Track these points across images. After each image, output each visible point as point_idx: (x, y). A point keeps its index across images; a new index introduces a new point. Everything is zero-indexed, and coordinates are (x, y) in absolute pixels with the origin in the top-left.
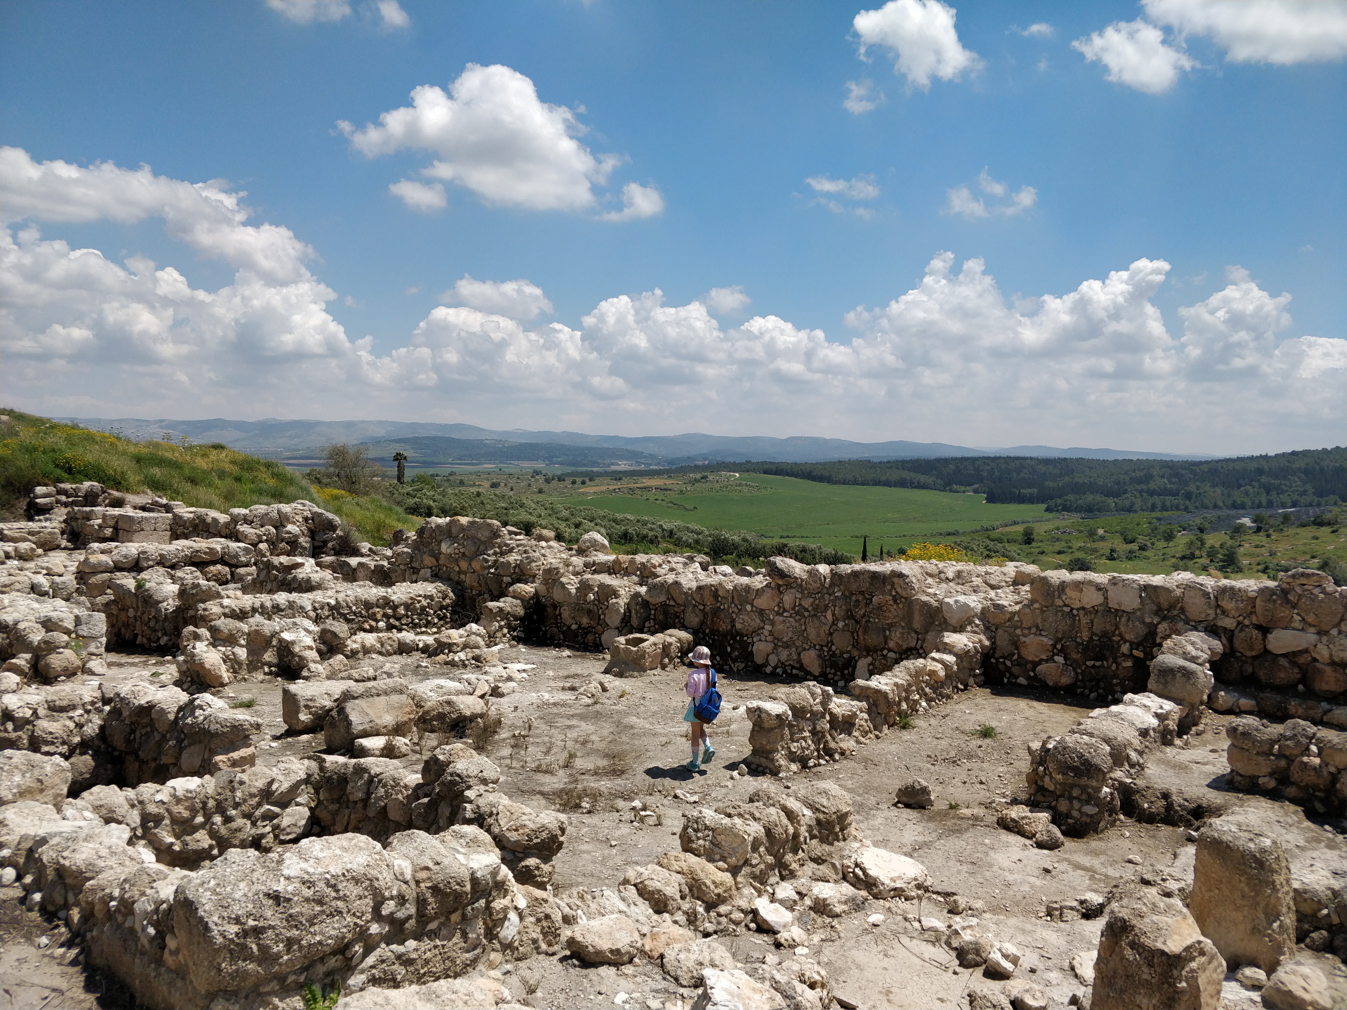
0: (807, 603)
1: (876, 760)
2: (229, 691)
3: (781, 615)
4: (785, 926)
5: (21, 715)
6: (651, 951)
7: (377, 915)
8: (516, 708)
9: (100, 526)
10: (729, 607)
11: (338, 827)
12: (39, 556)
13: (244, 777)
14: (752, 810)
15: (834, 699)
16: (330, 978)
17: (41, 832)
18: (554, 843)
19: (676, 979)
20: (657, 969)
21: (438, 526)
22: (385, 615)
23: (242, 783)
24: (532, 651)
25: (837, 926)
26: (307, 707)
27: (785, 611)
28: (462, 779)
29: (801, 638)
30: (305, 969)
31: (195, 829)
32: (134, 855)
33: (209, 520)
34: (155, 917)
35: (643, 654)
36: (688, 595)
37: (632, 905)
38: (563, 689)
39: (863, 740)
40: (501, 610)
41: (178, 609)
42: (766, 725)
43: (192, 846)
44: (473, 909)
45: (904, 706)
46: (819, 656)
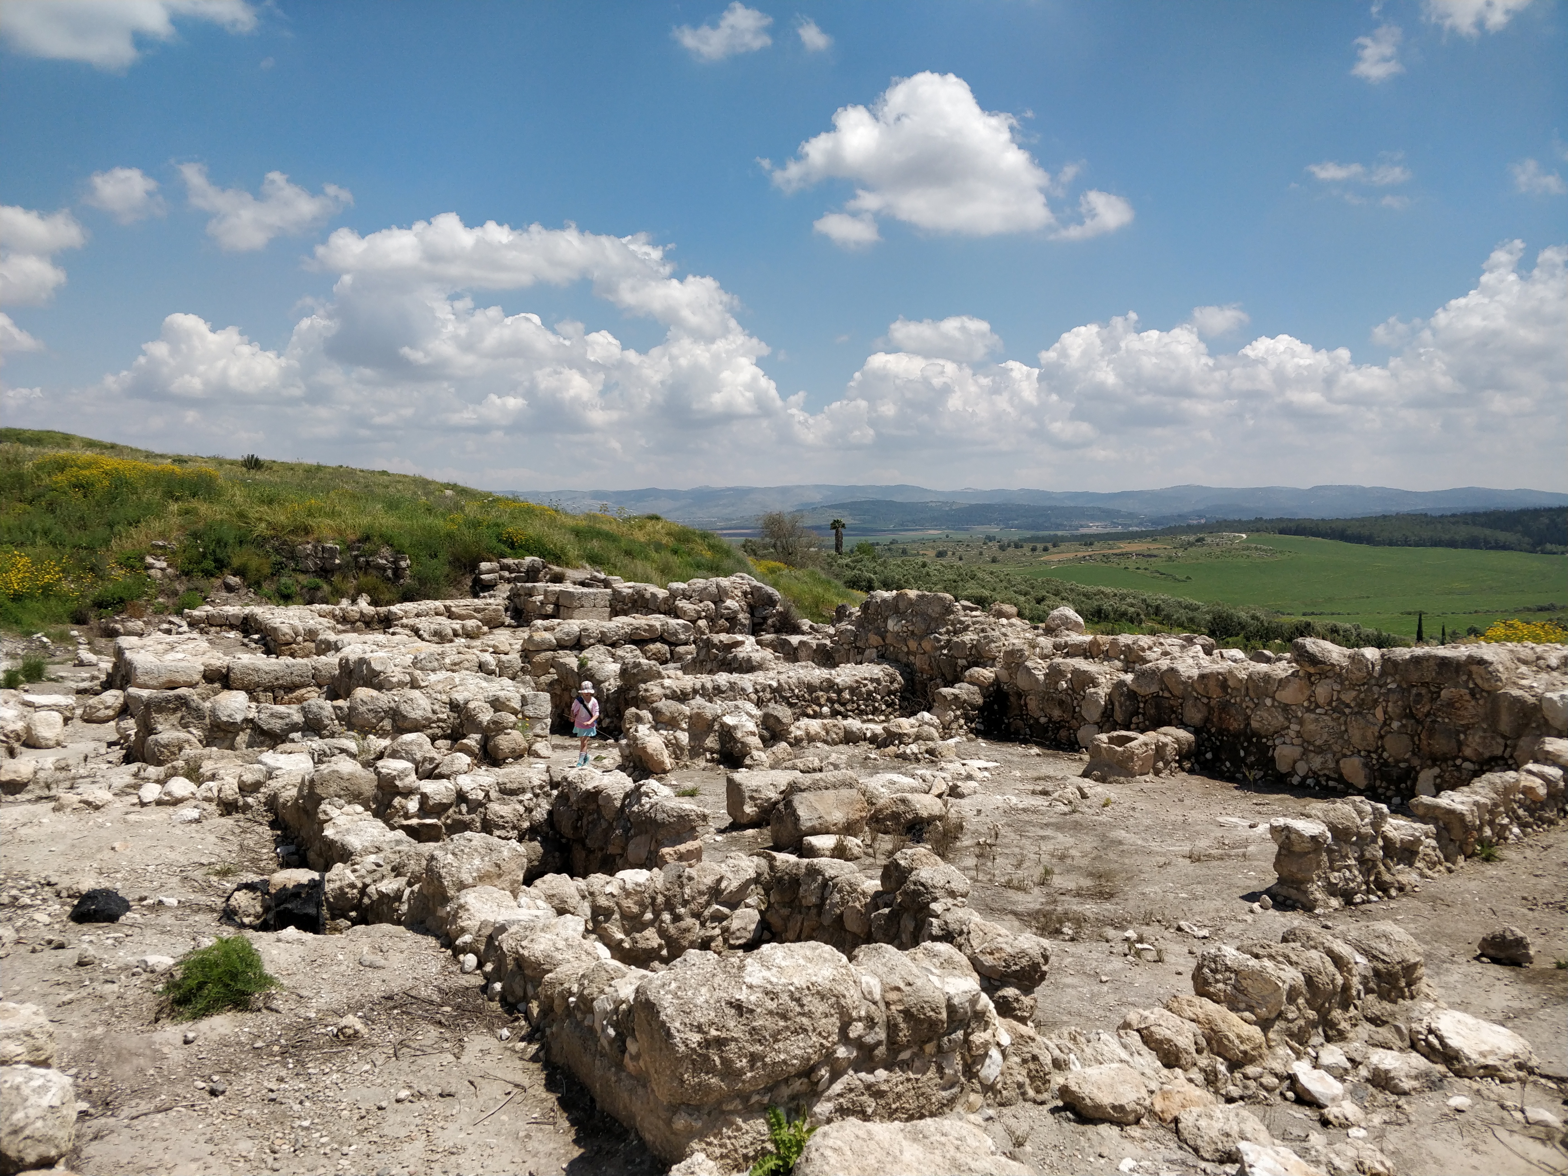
0: (1348, 697)
1: (1449, 900)
2: (671, 778)
3: (1313, 711)
4: (1333, 1100)
5: (474, 797)
6: (1162, 1112)
7: (844, 1038)
8: (979, 812)
9: (542, 603)
10: (1242, 701)
11: (791, 934)
12: (484, 634)
13: (693, 872)
14: (1286, 951)
15: (1389, 820)
16: (795, 1103)
17: (501, 919)
18: (1036, 972)
19: (1196, 1150)
20: (1170, 1136)
21: (884, 601)
22: (829, 699)
23: (690, 878)
24: (994, 747)
25: (1405, 1106)
26: (752, 798)
27: (1318, 706)
28: (926, 889)
29: (1340, 741)
30: (769, 1089)
31: (644, 926)
32: (590, 950)
33: (648, 596)
34: (615, 1018)
35: (1131, 756)
36: (1188, 685)
37: (1136, 1055)
38: (1034, 793)
39: (1430, 873)
40: (956, 697)
41: (620, 690)
42: (1297, 848)
43: (642, 944)
44: (949, 1041)
45: (1488, 832)
46: (1366, 765)
